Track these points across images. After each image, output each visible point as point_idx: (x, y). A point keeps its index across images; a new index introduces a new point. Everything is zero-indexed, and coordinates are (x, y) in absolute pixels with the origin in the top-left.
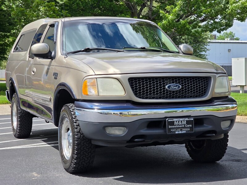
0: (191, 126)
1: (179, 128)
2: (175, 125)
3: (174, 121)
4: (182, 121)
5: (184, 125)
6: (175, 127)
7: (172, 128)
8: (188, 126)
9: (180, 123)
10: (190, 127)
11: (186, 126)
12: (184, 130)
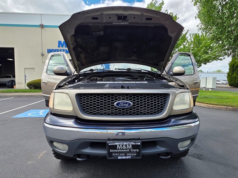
0: (138, 150)
1: (123, 152)
2: (117, 149)
3: (117, 145)
4: (126, 145)
5: (129, 150)
6: (118, 151)
7: (113, 152)
8: (134, 150)
9: (124, 147)
10: (136, 152)
11: (132, 150)
12: (129, 154)
